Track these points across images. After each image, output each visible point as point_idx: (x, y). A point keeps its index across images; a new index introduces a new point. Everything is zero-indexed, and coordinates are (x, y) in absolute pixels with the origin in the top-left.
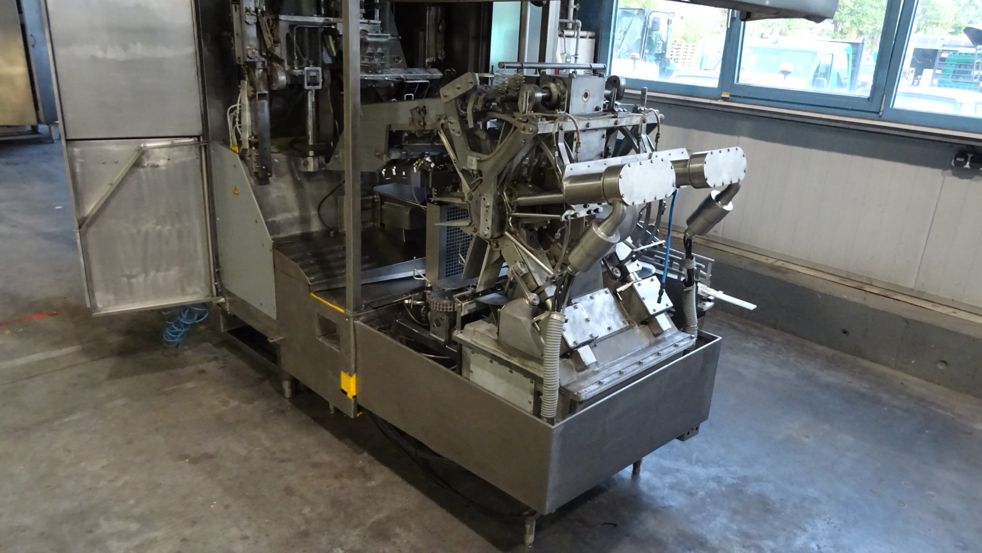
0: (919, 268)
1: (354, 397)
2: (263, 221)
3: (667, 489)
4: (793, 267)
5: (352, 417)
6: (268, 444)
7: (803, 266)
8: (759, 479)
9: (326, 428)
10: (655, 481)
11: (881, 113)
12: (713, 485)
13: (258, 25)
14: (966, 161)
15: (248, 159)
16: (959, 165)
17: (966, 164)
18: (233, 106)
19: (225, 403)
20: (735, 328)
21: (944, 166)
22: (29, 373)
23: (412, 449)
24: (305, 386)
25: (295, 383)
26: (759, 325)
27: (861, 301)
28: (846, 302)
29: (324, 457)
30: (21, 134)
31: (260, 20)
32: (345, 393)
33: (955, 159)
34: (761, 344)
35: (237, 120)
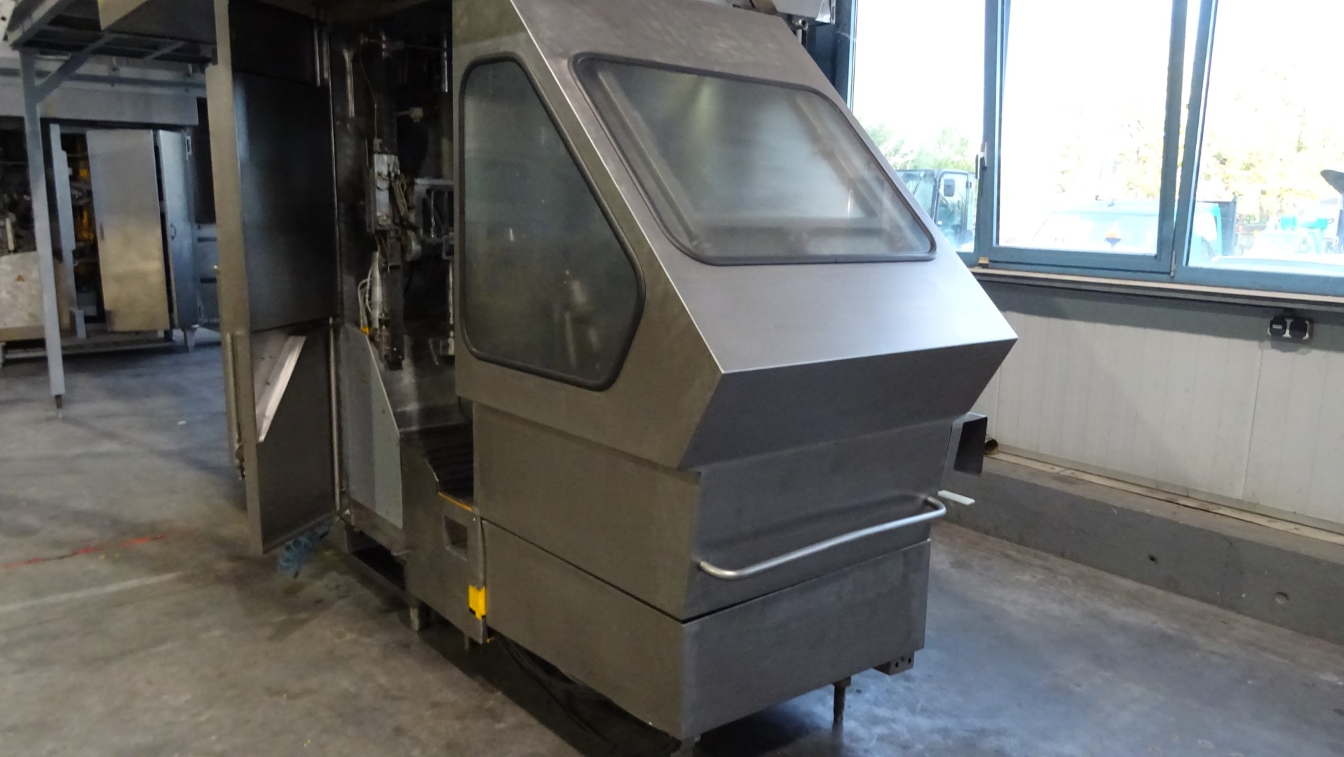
0: (1246, 471)
1: (484, 617)
2: (391, 410)
3: (874, 741)
4: (1086, 477)
5: (481, 642)
6: (383, 680)
7: (1099, 476)
8: (1000, 733)
9: (457, 664)
10: (862, 732)
11: (1172, 274)
12: (937, 738)
13: (391, 189)
14: (1285, 328)
15: (378, 340)
16: (1277, 335)
17: (1284, 333)
18: (363, 281)
19: (340, 635)
20: (1008, 556)
21: (1259, 338)
22: (119, 601)
23: (542, 675)
24: (438, 615)
25: (425, 611)
26: (1043, 554)
27: (1170, 517)
28: (1150, 518)
29: (447, 695)
30: (150, 341)
31: (393, 184)
32: (473, 612)
33: (1271, 327)
34: (1039, 577)
35: (367, 296)
